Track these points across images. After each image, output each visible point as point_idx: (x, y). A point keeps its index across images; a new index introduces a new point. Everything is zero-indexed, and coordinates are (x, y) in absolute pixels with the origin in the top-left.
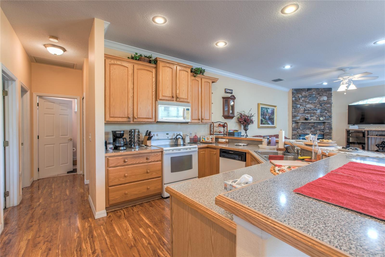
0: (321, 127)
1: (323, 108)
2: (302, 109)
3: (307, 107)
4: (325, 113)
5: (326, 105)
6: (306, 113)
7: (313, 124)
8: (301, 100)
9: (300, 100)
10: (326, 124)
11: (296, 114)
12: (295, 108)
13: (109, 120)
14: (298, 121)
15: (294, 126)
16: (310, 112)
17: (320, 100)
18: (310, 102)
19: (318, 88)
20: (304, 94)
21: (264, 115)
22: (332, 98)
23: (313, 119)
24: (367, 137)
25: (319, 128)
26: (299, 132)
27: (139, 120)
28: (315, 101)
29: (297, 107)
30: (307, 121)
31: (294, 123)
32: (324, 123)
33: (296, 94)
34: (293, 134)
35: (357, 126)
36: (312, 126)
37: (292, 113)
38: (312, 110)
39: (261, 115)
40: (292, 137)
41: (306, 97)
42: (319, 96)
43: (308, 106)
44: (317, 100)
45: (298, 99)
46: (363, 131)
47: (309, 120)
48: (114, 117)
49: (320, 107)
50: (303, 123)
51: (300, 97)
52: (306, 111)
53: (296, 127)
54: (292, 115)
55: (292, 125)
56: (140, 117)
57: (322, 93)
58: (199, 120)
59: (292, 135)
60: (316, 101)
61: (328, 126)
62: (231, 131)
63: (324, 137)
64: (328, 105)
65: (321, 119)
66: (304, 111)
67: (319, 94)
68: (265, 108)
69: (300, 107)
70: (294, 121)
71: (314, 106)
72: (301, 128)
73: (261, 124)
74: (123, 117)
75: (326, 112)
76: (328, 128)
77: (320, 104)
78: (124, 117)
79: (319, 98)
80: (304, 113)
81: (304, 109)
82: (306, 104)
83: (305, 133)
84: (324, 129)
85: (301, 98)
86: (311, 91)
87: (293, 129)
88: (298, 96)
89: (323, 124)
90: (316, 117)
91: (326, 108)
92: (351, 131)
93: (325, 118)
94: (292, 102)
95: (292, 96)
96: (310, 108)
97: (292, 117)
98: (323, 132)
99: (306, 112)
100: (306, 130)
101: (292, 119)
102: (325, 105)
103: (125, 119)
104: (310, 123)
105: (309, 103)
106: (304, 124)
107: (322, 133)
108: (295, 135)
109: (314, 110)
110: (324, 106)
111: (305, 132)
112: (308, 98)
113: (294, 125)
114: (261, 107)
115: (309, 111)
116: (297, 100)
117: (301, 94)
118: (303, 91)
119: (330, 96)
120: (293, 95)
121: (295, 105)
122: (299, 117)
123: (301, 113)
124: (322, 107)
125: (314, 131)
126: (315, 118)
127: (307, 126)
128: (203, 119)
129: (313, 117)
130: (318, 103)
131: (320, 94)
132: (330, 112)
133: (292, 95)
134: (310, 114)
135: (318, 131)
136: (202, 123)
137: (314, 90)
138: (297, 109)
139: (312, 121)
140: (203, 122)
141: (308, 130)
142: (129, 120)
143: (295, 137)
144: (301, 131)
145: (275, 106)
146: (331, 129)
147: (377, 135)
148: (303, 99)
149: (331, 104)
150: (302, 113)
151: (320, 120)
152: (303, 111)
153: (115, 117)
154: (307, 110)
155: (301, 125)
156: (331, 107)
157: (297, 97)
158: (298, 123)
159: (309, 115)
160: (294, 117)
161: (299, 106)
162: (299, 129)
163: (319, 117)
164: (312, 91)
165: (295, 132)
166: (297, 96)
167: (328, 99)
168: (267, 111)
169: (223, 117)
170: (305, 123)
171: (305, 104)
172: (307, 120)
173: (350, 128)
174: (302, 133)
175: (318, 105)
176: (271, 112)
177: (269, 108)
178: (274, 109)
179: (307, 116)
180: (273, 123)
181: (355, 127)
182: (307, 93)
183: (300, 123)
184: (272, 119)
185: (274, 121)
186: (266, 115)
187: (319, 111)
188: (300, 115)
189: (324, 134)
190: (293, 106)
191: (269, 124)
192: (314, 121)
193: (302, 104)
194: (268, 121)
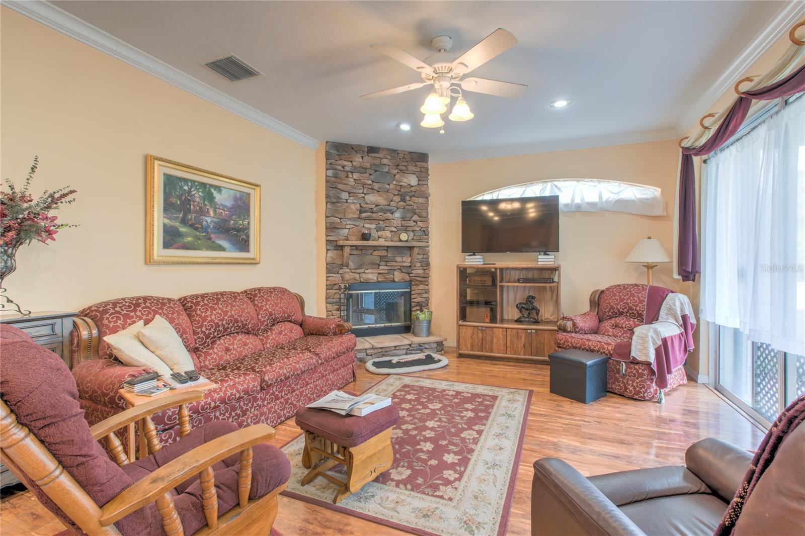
0: (403, 262)
1: (407, 207)
2: (353, 206)
3: (368, 202)
4: (414, 221)
5: (415, 201)
6: (365, 219)
7: (384, 253)
8: (352, 180)
9: (347, 177)
10: (416, 251)
11: (338, 220)
12: (333, 200)
14: (341, 243)
15: (331, 257)
16: (374, 215)
17: (401, 184)
18: (376, 186)
20: (358, 160)
23: (384, 239)
24: (499, 286)
25: (400, 264)
26: (347, 277)
28: (388, 186)
29: (339, 198)
30: (365, 243)
31: (332, 248)
32: (411, 248)
33: (337, 157)
34: (329, 283)
35: (481, 257)
36: (382, 258)
37: (327, 217)
40: (326, 293)
41: (363, 170)
42: (398, 173)
43: (372, 198)
44: (394, 182)
45: (342, 175)
46: (493, 270)
47: (373, 240)
49: (402, 203)
50: (357, 247)
51: (347, 169)
52: (365, 212)
53: (339, 262)
54: (326, 223)
55: (327, 253)
57: (406, 164)
59: (327, 285)
60: (392, 186)
61: (420, 257)
63: (411, 289)
64: (421, 200)
65: (404, 237)
66: (361, 212)
67: (398, 165)
69: (349, 201)
70: (330, 241)
71: (386, 199)
72: (351, 265)
73: (168, 246)
75: (415, 217)
76: (419, 265)
77: (401, 195)
79: (397, 176)
80: (359, 218)
81: (361, 207)
82: (365, 192)
83: (362, 280)
84: (410, 266)
85: (352, 173)
86: (377, 155)
87: (331, 269)
88: (343, 167)
89: (408, 253)
90: (392, 232)
91: (415, 207)
93: (414, 235)
94: (326, 182)
95: (326, 164)
96: (377, 206)
97: (326, 228)
98: (409, 274)
99: (364, 215)
100: (366, 271)
101: (327, 236)
102: (413, 198)
104: (375, 248)
105: (372, 189)
106: (359, 252)
107: (407, 277)
108: (335, 285)
109: (385, 211)
110: (410, 203)
111: (364, 275)
112: (370, 175)
113: (330, 254)
115: (372, 212)
116: (340, 178)
117: (351, 162)
118: (356, 152)
119: (424, 174)
120: (329, 162)
121: (332, 192)
122: (347, 231)
123: (350, 219)
124: (405, 204)
125: (387, 272)
126: (389, 234)
127: (368, 259)
129: (384, 230)
130: (396, 194)
131: (400, 167)
132: (425, 218)
133: (327, 159)
134: (377, 222)
135: (396, 273)
138: (339, 205)
139: (382, 242)
141: (369, 271)
143: (334, 291)
144: (351, 274)
146: (426, 265)
147: (518, 281)
148: (356, 176)
149: (427, 198)
150: (355, 219)
151: (401, 241)
152: (358, 213)
154: (367, 209)
155: (350, 254)
156: (426, 205)
157: (340, 168)
158: (342, 247)
159: (373, 226)
160: (331, 228)
161: (345, 196)
162: (347, 266)
163: (399, 232)
164: (381, 155)
165: (336, 278)
166: (339, 165)
167: (420, 182)
170: (362, 250)
171: (361, 191)
172: (368, 240)
173: (466, 263)
174: (354, 279)
175: (397, 199)
176: (229, 203)
177: (219, 189)
178: (249, 194)
179: (369, 229)
180: (243, 244)
181: (476, 261)
182: (366, 158)
183: (347, 250)
184: (238, 230)
185: (248, 237)
186: (202, 212)
187: (397, 215)
188: (349, 224)
189: (411, 281)
190: (327, 196)
191: (221, 249)
192: (387, 244)
193: (354, 191)
194: (213, 236)
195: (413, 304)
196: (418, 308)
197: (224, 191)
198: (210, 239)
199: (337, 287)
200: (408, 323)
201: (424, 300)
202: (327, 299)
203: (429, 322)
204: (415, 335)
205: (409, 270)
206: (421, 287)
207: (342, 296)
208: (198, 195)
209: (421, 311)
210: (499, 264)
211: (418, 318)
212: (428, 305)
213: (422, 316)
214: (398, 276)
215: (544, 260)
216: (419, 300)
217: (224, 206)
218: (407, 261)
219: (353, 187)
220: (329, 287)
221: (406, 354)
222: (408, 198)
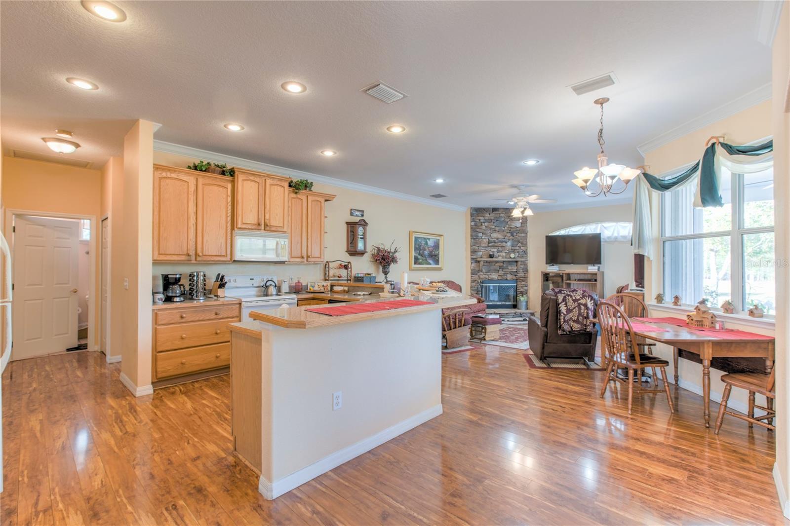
1: (515, 239)
2: (484, 240)
3: (493, 237)
4: (518, 247)
5: (520, 235)
6: (491, 247)
7: (501, 264)
8: (484, 227)
9: (481, 225)
10: (519, 263)
11: (477, 248)
12: (475, 238)
13: (158, 259)
14: (479, 259)
15: (473, 267)
16: (496, 244)
17: (511, 226)
18: (497, 229)
19: (508, 209)
20: (487, 216)
21: (421, 250)
22: (528, 224)
23: (501, 257)
24: (565, 283)
25: (510, 270)
26: (481, 277)
27: (205, 258)
28: (503, 228)
29: (478, 236)
30: (491, 259)
31: (474, 262)
32: (517, 262)
33: (476, 215)
34: (472, 280)
35: (557, 267)
36: (500, 267)
37: (471, 246)
38: (500, 242)
39: (415, 250)
40: (471, 285)
41: (490, 221)
42: (509, 220)
43: (495, 235)
44: (507, 226)
45: (479, 224)
46: (561, 274)
47: (496, 258)
48: (165, 254)
49: (512, 237)
50: (487, 262)
51: (481, 221)
52: (492, 243)
53: (477, 269)
54: (471, 249)
55: (471, 265)
56: (207, 254)
58: (303, 257)
60: (506, 228)
61: (522, 266)
62: (359, 276)
63: (517, 284)
64: (523, 235)
65: (512, 256)
66: (489, 243)
67: (509, 217)
68: (422, 238)
69: (483, 237)
70: (473, 258)
71: (503, 236)
72: (484, 270)
73: (415, 263)
74: (180, 255)
75: (520, 244)
76: (522, 271)
77: (511, 233)
78: (182, 255)
79: (509, 223)
80: (488, 246)
81: (489, 240)
82: (491, 232)
83: (489, 279)
84: (516, 272)
85: (484, 222)
86: (498, 212)
87: (473, 273)
88: (480, 220)
89: (515, 264)
90: (506, 253)
91: (519, 239)
92: (550, 275)
93: (518, 255)
94: (471, 228)
96: (497, 239)
97: (471, 252)
98: (515, 276)
99: (490, 245)
100: (492, 274)
101: (471, 256)
102: (518, 234)
103: (184, 256)
104: (497, 262)
105: (495, 230)
107: (514, 278)
109: (502, 242)
110: (516, 237)
111: (490, 276)
112: (494, 223)
113: (473, 265)
114: (415, 237)
115: (495, 243)
116: (478, 226)
117: (484, 217)
118: (486, 211)
119: (524, 221)
120: (472, 218)
121: (474, 233)
122: (481, 253)
123: (483, 247)
125: (503, 274)
126: (504, 254)
127: (493, 267)
128: (309, 257)
129: (501, 252)
130: (508, 231)
132: (525, 244)
134: (497, 248)
135: (508, 275)
136: (307, 263)
137: (502, 210)
138: (477, 240)
139: (500, 259)
140: (310, 261)
141: (494, 274)
142: (189, 258)
143: (475, 284)
144: (484, 275)
145: (441, 236)
146: (526, 271)
147: (576, 280)
148: (486, 224)
149: (527, 233)
150: (486, 247)
151: (511, 258)
152: (487, 243)
153: (167, 254)
154: (492, 241)
155: (483, 265)
156: (526, 238)
157: (478, 221)
158: (479, 262)
159: (496, 250)
160: (473, 252)
161: (480, 235)
162: (482, 271)
163: (510, 253)
164: (500, 212)
165: (476, 277)
166: (477, 219)
167: (522, 225)
168: (426, 243)
169: (347, 253)
170: (489, 263)
171: (489, 232)
172: (493, 258)
173: (548, 270)
174: (485, 278)
175: (509, 235)
176: (432, 245)
177: (429, 239)
178: (439, 240)
179: (493, 252)
180: (437, 262)
181: (553, 269)
182: (492, 215)
183: (482, 263)
184: (435, 256)
185: (438, 258)
186: (424, 250)
187: (509, 244)
188: (482, 250)
189: (517, 280)
190: (471, 236)
191: (430, 264)
192: (503, 260)
193: (485, 232)
194: (427, 259)
195: (518, 293)
196: (521, 295)
197: (431, 240)
198: (426, 260)
199: (476, 282)
200: (515, 303)
201: (524, 290)
202: (471, 288)
203: (527, 302)
204: (518, 309)
205: (516, 274)
206: (523, 283)
207: (479, 286)
208: (423, 243)
209: (522, 296)
210: (567, 271)
211: (520, 300)
212: (527, 293)
213: (522, 299)
214: (509, 277)
215: (592, 269)
216: (521, 290)
217: (431, 246)
218: (514, 269)
219: (484, 230)
220: (472, 282)
221: (513, 318)
222: (515, 234)
